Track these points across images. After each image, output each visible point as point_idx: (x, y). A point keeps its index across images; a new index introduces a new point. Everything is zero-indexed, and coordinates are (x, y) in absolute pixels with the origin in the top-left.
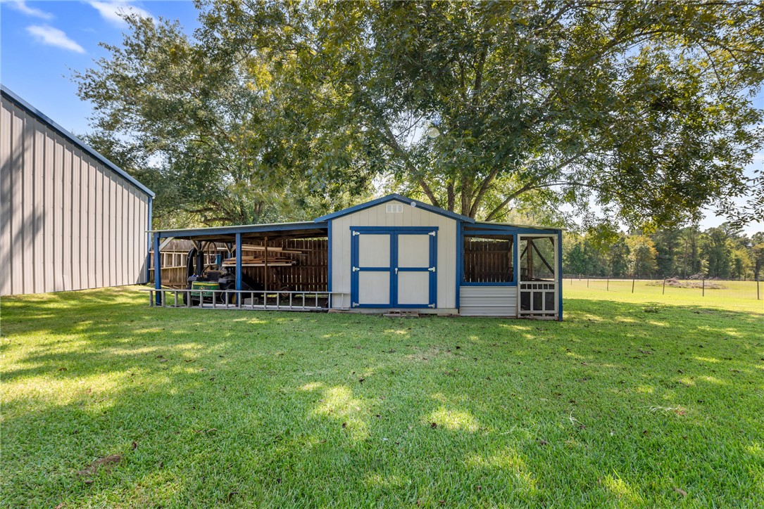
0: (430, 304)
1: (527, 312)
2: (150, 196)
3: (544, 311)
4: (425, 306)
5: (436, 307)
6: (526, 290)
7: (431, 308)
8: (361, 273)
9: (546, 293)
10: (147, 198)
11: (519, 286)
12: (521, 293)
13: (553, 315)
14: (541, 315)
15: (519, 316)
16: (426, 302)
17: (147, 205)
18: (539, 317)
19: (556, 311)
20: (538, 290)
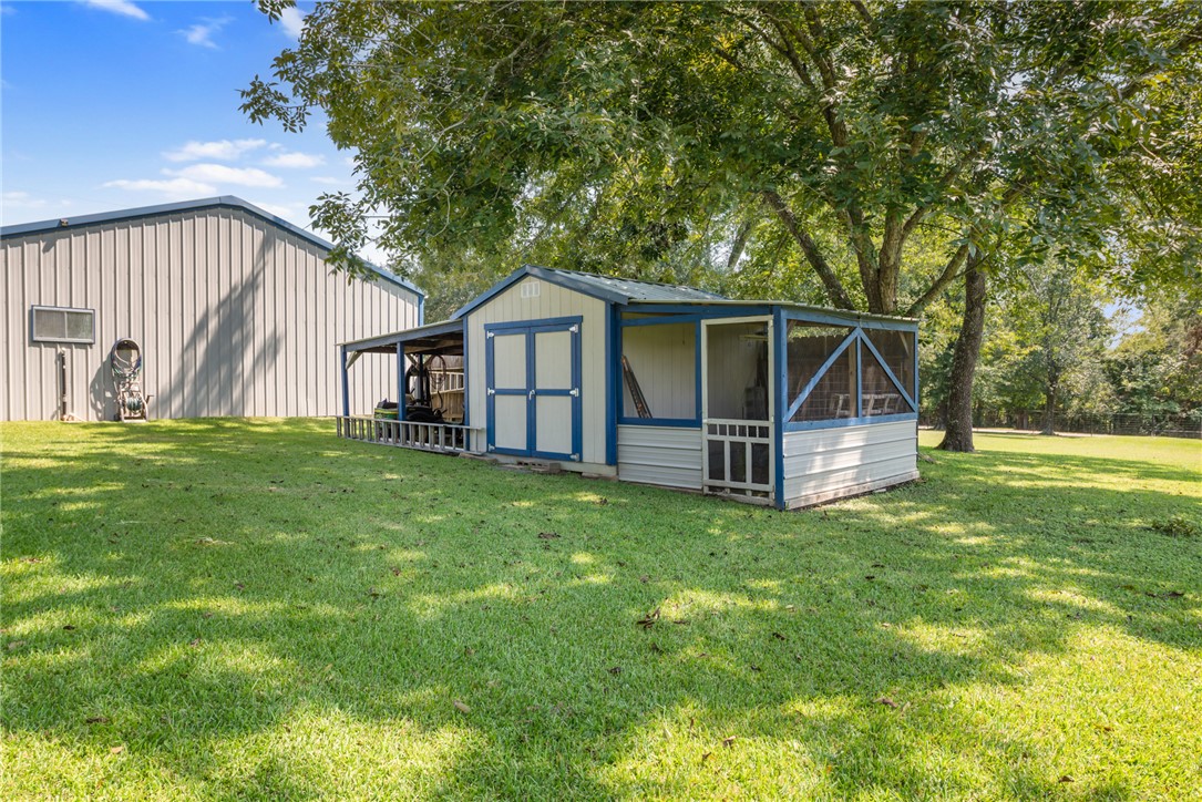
0: (574, 454)
1: (718, 483)
2: (421, 297)
3: (749, 484)
4: (566, 457)
5: (581, 461)
6: (718, 437)
7: (573, 460)
8: (498, 398)
9: (754, 445)
10: (416, 298)
11: (705, 428)
12: (709, 441)
13: (766, 494)
14: (742, 491)
15: (706, 490)
16: (567, 450)
17: (416, 309)
18: (740, 497)
19: (770, 487)
20: (737, 439)
